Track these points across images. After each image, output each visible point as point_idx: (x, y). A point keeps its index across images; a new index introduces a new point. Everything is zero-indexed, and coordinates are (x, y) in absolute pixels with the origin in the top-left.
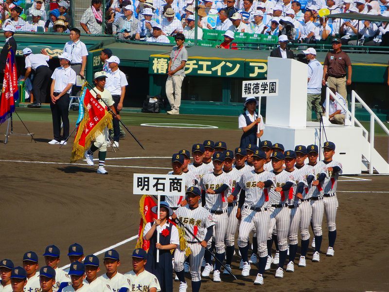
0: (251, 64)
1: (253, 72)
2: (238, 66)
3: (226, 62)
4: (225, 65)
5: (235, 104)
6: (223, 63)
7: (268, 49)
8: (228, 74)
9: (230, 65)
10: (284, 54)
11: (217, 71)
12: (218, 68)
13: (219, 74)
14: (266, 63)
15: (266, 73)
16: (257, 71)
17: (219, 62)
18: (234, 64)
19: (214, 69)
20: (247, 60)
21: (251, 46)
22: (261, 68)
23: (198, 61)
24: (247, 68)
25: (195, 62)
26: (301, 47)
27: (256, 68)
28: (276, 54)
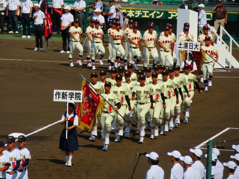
0: (169, 12)
1: (170, 16)
2: (163, 13)
3: (156, 11)
6: (155, 12)
7: (178, 5)
8: (158, 17)
9: (159, 13)
10: (186, 7)
11: (152, 15)
12: (152, 14)
13: (153, 17)
14: (177, 12)
15: (177, 17)
16: (172, 16)
17: (153, 11)
18: (161, 12)
19: (150, 15)
20: (167, 10)
21: (169, 3)
22: (174, 14)
23: (142, 10)
24: (167, 14)
25: (141, 11)
26: (195, 4)
27: (172, 14)
28: (182, 7)
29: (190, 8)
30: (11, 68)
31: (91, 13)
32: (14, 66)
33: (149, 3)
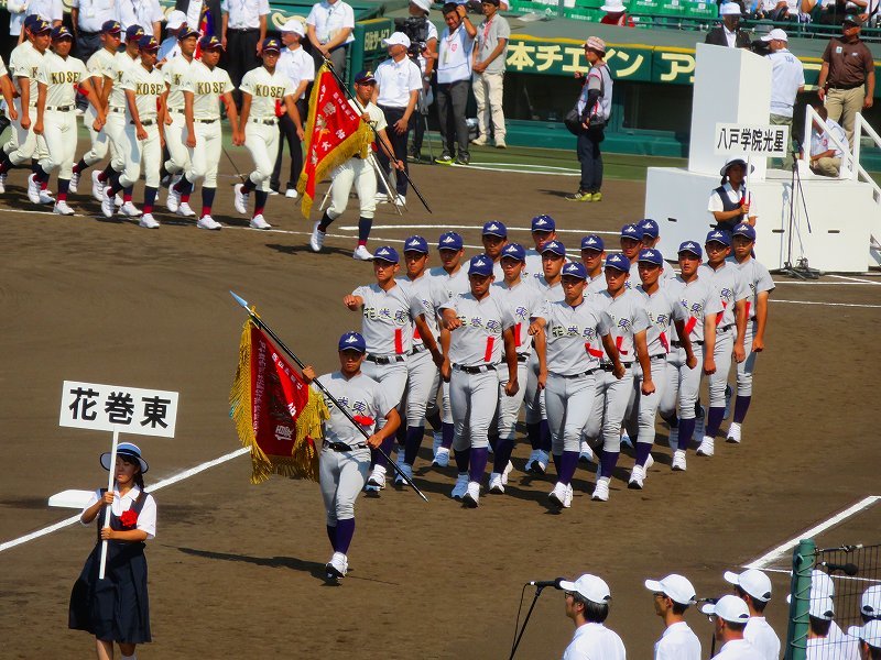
0: (665, 56)
1: (668, 71)
2: (640, 59)
3: (617, 50)
4: (615, 57)
5: (630, 131)
6: (612, 53)
7: (698, 29)
8: (621, 73)
9: (624, 57)
10: (731, 38)
14: (693, 56)
15: (692, 74)
16: (676, 69)
18: (633, 54)
20: (658, 48)
21: (665, 22)
22: (684, 64)
23: (563, 46)
24: (655, 63)
25: (558, 48)
26: (761, 28)
27: (674, 65)
28: (716, 38)
29: (743, 42)
30: (64, 245)
31: (371, 48)
32: (77, 240)
33: (589, 18)
